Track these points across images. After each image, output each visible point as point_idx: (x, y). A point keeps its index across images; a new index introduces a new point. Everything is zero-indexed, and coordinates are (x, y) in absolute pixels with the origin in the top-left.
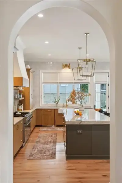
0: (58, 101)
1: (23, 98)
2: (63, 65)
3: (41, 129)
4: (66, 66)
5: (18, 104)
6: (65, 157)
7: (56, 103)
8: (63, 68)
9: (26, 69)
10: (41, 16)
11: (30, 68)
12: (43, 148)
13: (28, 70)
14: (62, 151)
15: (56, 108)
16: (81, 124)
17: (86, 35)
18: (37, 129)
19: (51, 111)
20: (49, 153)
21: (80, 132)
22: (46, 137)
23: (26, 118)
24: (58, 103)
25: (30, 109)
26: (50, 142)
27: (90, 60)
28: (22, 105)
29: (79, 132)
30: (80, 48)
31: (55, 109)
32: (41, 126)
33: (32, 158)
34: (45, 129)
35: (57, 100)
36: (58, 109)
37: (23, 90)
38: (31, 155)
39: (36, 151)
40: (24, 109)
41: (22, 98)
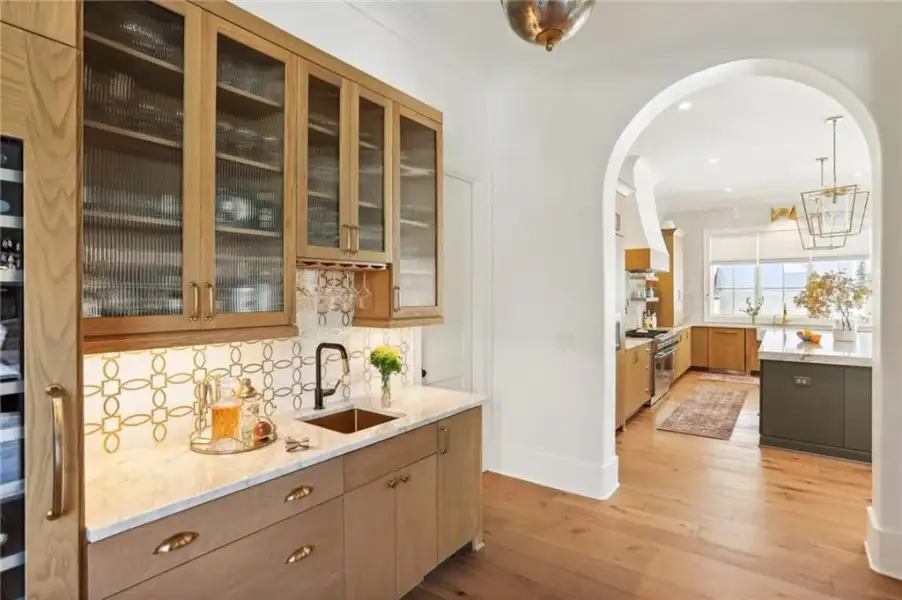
0: (758, 308)
1: (657, 299)
2: (773, 211)
3: (705, 376)
4: (783, 212)
5: (644, 313)
6: (758, 441)
7: (751, 313)
8: (773, 220)
9: (663, 230)
10: (685, 106)
11: (673, 227)
12: (701, 415)
13: (668, 234)
14: (751, 427)
15: (751, 327)
16: (806, 360)
17: (831, 121)
18: (693, 376)
19: (735, 334)
20: (713, 427)
21: (804, 382)
22: (715, 394)
23: (659, 341)
24: (755, 314)
25: (675, 325)
26: (724, 406)
27: (844, 190)
28: (654, 314)
29: (799, 381)
30: (822, 160)
31: (745, 329)
32: (705, 370)
33: (667, 429)
34: (716, 377)
35: (753, 306)
36: (755, 330)
37: (656, 279)
38: (667, 422)
39: (680, 418)
40: (658, 325)
41: (653, 299)
